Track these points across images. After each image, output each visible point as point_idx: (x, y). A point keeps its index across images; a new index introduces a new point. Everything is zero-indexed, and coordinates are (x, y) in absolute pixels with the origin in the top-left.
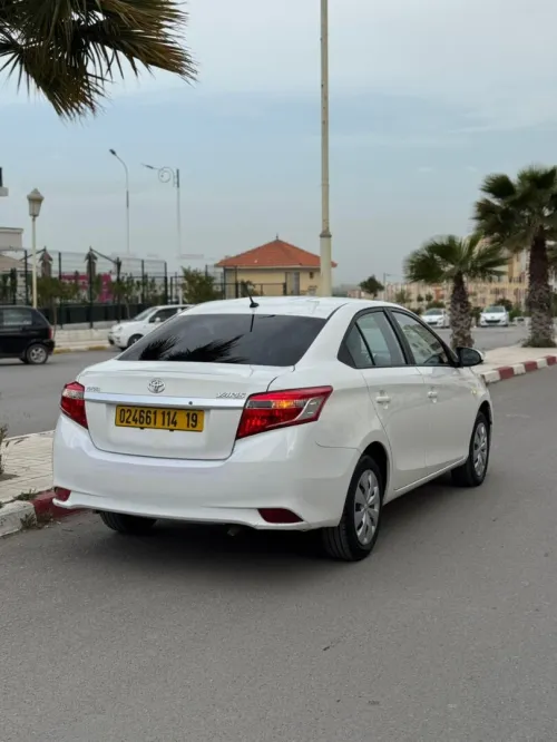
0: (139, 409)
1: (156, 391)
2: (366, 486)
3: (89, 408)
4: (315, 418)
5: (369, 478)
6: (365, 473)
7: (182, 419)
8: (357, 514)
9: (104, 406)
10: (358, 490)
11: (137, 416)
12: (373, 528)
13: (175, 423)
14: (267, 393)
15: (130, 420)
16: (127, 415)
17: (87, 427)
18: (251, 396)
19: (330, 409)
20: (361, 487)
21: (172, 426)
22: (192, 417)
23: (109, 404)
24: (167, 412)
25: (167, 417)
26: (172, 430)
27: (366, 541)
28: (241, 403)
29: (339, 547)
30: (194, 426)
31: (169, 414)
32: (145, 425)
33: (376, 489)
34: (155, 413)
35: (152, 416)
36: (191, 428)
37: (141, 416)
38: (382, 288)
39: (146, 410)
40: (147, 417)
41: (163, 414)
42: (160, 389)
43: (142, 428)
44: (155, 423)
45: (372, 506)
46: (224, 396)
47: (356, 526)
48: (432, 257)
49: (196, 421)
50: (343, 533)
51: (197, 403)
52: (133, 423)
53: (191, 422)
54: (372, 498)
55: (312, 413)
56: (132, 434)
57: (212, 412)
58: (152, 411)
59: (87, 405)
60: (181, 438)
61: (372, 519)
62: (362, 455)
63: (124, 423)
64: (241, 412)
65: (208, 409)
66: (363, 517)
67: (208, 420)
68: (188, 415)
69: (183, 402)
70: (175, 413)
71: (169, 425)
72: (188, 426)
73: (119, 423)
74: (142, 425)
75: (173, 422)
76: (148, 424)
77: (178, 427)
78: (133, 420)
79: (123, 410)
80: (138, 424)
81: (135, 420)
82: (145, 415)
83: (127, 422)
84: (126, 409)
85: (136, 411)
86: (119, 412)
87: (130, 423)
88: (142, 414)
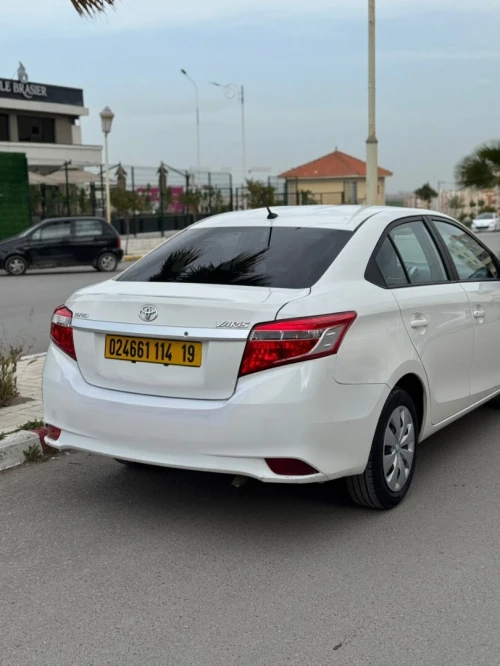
0: (130, 340)
1: (148, 318)
2: (397, 425)
3: (77, 337)
4: (334, 351)
5: (402, 414)
6: (397, 409)
7: (177, 352)
8: (386, 458)
9: (93, 335)
10: (388, 430)
11: (128, 347)
12: (407, 471)
13: (169, 357)
14: (275, 321)
15: (121, 352)
16: (117, 346)
17: (75, 359)
18: (256, 326)
19: (352, 338)
20: (392, 426)
21: (166, 360)
22: (189, 350)
23: (98, 333)
24: (160, 343)
25: (160, 349)
26: (166, 365)
27: (397, 487)
28: (244, 334)
29: (365, 494)
30: (191, 361)
31: (163, 346)
32: (137, 358)
33: (410, 426)
34: (148, 344)
35: (145, 348)
36: (187, 362)
37: (132, 348)
38: (435, 194)
39: (137, 341)
40: (139, 349)
41: (157, 345)
42: (153, 317)
43: (134, 362)
44: (148, 356)
45: (405, 447)
46: (225, 326)
47: (386, 472)
48: (484, 162)
49: (193, 355)
50: (369, 480)
51: (194, 333)
52: (124, 356)
53: (187, 356)
54: (405, 437)
55: (329, 346)
56: (123, 368)
57: (211, 344)
58: (145, 342)
59: (75, 332)
60: (176, 374)
61: (405, 462)
62: (393, 390)
63: (114, 356)
64: (244, 344)
65: (207, 340)
66: (395, 460)
67: (208, 353)
68: (184, 347)
69: (178, 332)
70: (170, 345)
71: (163, 359)
72: (184, 360)
73: (109, 355)
74: (134, 358)
75: (167, 356)
76: (140, 357)
77: (173, 360)
78: (124, 352)
79: (113, 340)
80: (129, 357)
81: (126, 352)
82: (136, 347)
83: (118, 354)
84: (116, 339)
85: (127, 341)
86: (108, 342)
87: (121, 355)
88: (133, 345)
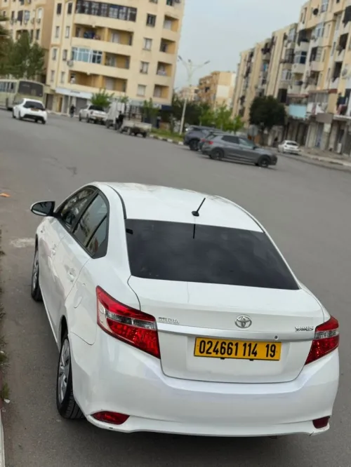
0: (220, 341)
3: (162, 339)
7: (261, 350)
9: (186, 339)
11: (219, 347)
13: (255, 354)
15: (211, 351)
16: (207, 346)
21: (252, 356)
22: (272, 348)
23: (190, 336)
24: (248, 343)
25: (248, 348)
26: (252, 360)
30: (272, 356)
31: (250, 345)
32: (226, 355)
34: (237, 345)
35: (234, 348)
36: (269, 357)
37: (222, 347)
39: (227, 342)
40: (229, 348)
41: (245, 345)
42: (247, 324)
43: (223, 358)
44: (236, 354)
49: (274, 352)
52: (214, 354)
53: (270, 352)
57: (292, 344)
60: (260, 367)
63: (205, 354)
67: (283, 350)
68: (268, 346)
70: (256, 345)
71: (249, 355)
72: (267, 356)
73: (198, 353)
74: (223, 356)
75: (253, 353)
76: (229, 354)
77: (257, 357)
78: (214, 351)
79: (204, 342)
80: (219, 355)
81: (217, 352)
82: (226, 347)
83: (207, 353)
84: (207, 341)
85: (217, 343)
86: (198, 343)
87: (210, 353)
88: (224, 345)
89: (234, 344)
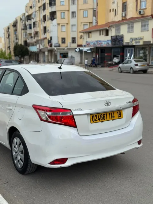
7: (116, 115)
9: (86, 116)
11: (100, 117)
13: (114, 117)
15: (97, 119)
16: (95, 118)
21: (113, 118)
23: (87, 114)
26: (113, 120)
30: (120, 117)
31: (111, 114)
32: (103, 120)
34: (106, 115)
35: (105, 116)
36: (119, 118)
37: (101, 117)
39: (103, 114)
40: (104, 117)
41: (109, 114)
42: (109, 104)
43: (102, 122)
44: (107, 119)
49: (120, 115)
52: (98, 121)
53: (119, 115)
56: (99, 125)
63: (95, 122)
68: (118, 113)
70: (113, 113)
73: (92, 122)
75: (113, 117)
76: (104, 119)
77: (115, 118)
78: (98, 119)
79: (93, 116)
80: (101, 121)
81: (99, 119)
82: (102, 116)
83: (96, 121)
84: (94, 115)
85: (99, 115)
86: (91, 117)
87: (97, 121)
88: (101, 116)
89: (105, 114)
